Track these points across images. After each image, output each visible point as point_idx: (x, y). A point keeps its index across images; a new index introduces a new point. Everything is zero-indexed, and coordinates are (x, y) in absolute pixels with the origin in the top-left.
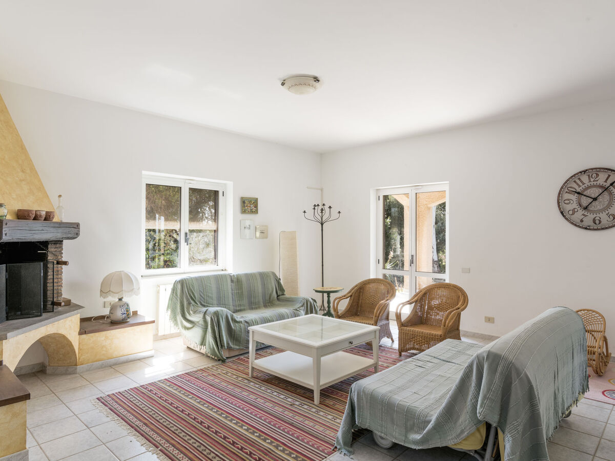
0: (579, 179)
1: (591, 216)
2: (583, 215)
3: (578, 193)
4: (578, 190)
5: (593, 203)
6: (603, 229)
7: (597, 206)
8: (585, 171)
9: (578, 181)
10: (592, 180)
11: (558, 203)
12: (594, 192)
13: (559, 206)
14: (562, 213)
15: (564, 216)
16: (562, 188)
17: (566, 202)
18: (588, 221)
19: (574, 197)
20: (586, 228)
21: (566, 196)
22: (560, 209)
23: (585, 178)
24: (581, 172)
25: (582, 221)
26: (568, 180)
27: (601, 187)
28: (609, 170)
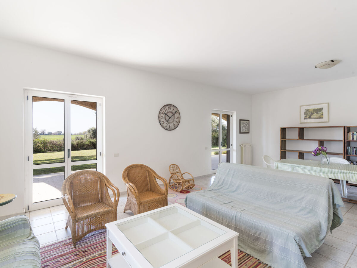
0: (166, 108)
1: (169, 125)
2: (167, 124)
3: (166, 114)
4: (165, 113)
5: (170, 119)
6: (172, 130)
7: (171, 120)
8: (167, 105)
9: (165, 109)
10: (169, 109)
11: (159, 118)
12: (170, 114)
13: (159, 119)
14: (160, 122)
15: (160, 124)
16: (160, 111)
17: (162, 117)
18: (168, 127)
19: (164, 116)
20: (167, 130)
21: (162, 115)
22: (159, 120)
23: (167, 108)
24: (166, 105)
25: (166, 126)
26: (162, 108)
27: (172, 113)
28: (174, 106)
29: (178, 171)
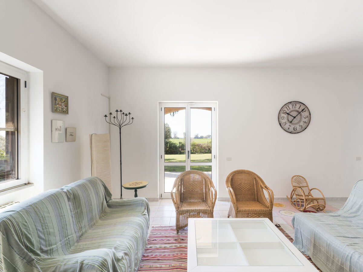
0: (288, 106)
1: (293, 126)
2: (289, 125)
3: (288, 114)
4: (288, 112)
5: (295, 119)
6: (297, 133)
7: (295, 121)
8: (291, 102)
9: (287, 107)
10: (294, 107)
11: (279, 118)
12: (294, 114)
13: (279, 120)
14: (280, 124)
15: (281, 126)
16: (280, 110)
17: (282, 118)
18: (291, 129)
19: (286, 116)
20: (290, 133)
21: (282, 115)
22: (279, 122)
23: (290, 106)
24: (289, 103)
25: (289, 129)
26: (283, 106)
27: (297, 111)
28: (301, 103)
29: (305, 184)
